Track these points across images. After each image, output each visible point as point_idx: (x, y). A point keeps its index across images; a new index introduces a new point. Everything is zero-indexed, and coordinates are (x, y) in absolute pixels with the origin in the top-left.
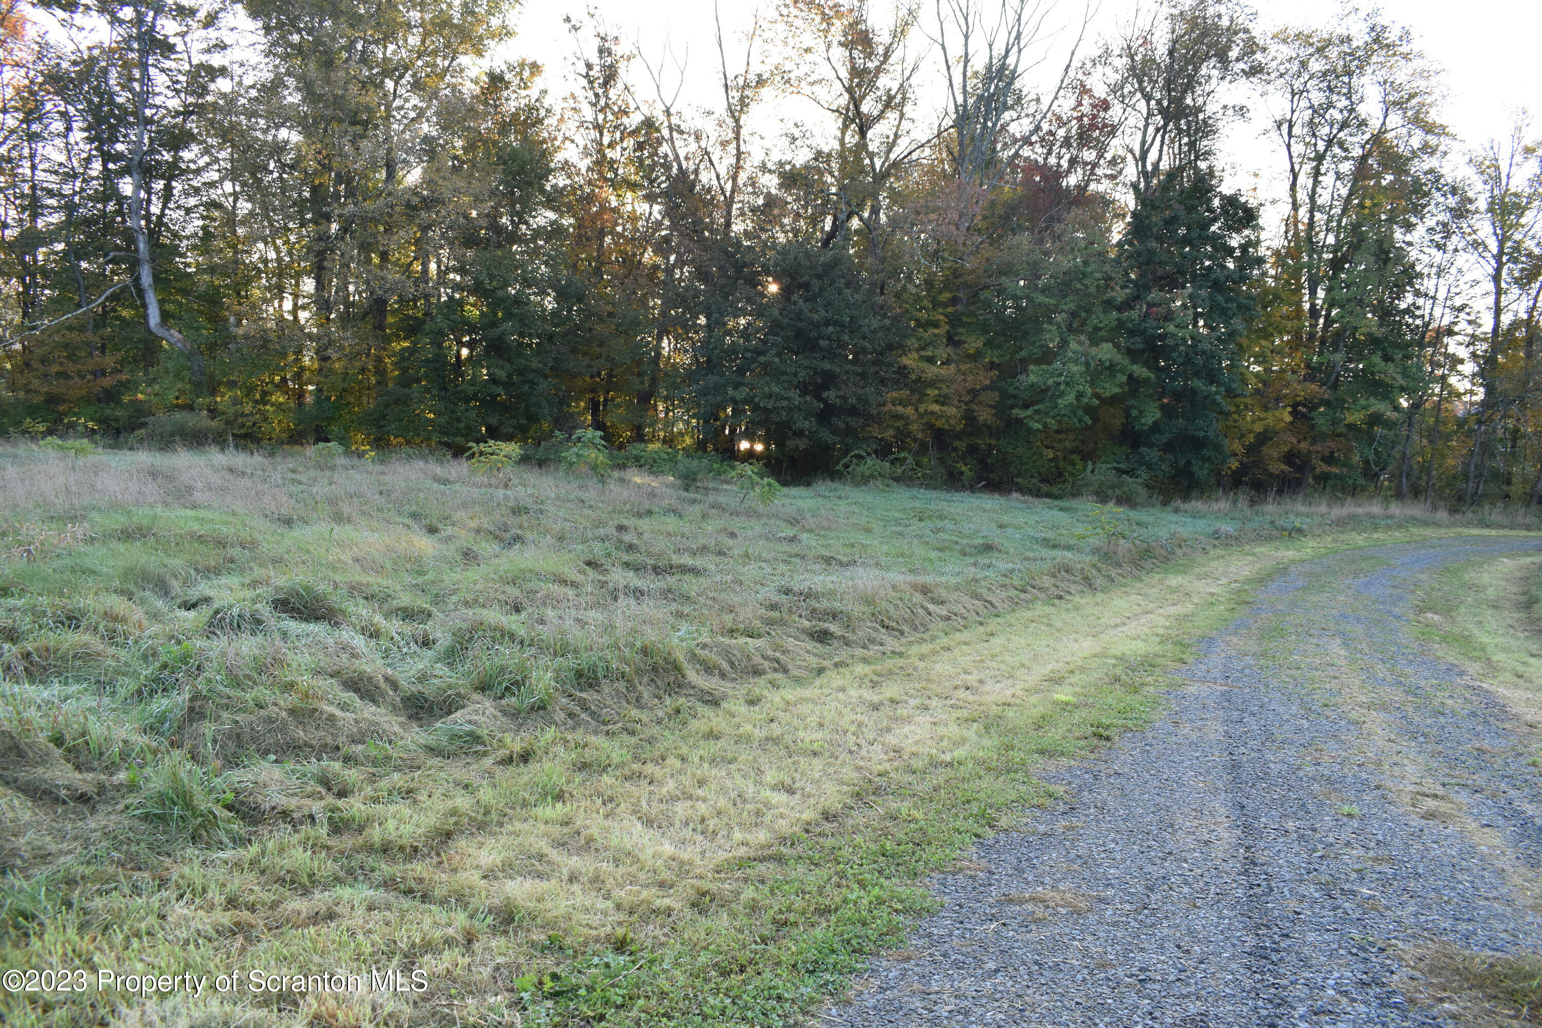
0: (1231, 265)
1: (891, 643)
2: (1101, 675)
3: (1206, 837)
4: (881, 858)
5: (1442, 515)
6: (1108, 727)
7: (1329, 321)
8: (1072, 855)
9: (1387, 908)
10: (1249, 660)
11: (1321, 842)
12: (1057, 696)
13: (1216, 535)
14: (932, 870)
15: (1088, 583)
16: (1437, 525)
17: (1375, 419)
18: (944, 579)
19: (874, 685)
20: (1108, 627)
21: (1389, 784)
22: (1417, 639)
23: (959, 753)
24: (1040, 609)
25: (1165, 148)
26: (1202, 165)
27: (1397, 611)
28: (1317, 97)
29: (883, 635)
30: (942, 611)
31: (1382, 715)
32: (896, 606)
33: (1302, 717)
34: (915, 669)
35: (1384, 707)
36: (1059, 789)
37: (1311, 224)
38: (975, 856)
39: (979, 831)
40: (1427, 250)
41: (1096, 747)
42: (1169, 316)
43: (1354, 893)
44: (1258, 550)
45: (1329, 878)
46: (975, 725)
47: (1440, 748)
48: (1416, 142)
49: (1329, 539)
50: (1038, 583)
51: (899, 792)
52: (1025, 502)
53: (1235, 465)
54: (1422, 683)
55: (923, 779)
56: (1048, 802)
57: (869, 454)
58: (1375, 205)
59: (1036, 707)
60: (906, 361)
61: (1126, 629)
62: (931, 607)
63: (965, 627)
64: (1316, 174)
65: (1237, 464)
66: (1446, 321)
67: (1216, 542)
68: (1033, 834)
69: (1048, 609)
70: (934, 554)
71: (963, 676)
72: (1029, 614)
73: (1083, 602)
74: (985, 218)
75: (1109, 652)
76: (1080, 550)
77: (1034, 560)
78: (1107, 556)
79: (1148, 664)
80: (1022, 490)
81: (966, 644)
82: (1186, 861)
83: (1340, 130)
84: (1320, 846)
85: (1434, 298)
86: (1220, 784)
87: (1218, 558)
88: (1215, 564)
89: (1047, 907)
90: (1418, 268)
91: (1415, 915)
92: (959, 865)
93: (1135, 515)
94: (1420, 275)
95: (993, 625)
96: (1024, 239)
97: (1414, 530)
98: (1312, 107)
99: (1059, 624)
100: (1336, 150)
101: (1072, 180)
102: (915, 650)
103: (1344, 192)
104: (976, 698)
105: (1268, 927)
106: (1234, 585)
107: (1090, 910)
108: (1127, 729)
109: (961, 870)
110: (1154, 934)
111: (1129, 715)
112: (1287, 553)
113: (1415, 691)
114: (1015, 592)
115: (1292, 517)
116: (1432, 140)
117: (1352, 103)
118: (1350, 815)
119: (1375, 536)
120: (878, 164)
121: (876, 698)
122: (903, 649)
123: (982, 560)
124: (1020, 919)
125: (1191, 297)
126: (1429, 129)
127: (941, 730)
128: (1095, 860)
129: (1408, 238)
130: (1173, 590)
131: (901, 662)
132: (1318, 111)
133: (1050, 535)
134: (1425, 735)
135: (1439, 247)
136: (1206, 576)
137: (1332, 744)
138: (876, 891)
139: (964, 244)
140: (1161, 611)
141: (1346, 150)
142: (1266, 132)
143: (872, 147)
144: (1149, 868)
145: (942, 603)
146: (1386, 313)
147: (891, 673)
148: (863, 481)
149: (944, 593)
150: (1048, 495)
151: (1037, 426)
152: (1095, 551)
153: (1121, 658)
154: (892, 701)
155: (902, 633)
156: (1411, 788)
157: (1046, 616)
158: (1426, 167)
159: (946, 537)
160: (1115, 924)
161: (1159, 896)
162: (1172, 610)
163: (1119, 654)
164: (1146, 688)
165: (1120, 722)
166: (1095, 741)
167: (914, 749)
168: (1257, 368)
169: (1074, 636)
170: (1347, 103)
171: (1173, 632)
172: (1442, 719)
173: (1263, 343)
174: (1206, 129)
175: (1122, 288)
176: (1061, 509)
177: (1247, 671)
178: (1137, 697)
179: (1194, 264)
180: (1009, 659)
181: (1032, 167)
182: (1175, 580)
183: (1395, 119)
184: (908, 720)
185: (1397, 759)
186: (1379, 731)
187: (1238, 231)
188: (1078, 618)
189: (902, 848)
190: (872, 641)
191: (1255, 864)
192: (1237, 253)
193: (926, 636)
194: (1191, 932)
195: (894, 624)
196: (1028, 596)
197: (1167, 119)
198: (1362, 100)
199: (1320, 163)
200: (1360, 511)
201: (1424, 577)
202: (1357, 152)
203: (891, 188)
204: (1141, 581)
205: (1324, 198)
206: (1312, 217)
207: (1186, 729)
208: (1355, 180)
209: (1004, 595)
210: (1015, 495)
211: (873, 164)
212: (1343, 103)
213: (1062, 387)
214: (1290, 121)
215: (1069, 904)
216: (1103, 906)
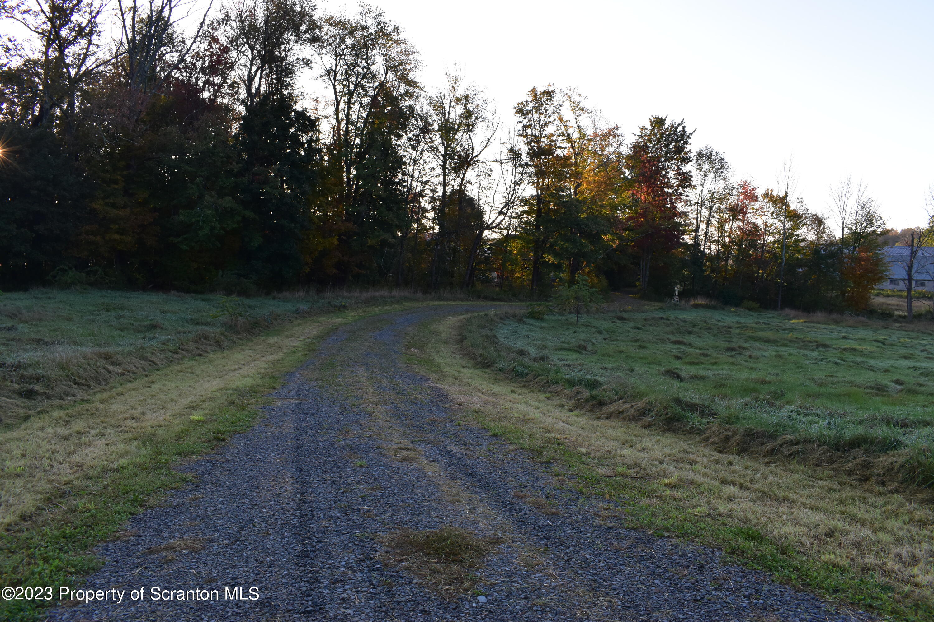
0: (303, 153)
1: (81, 394)
2: (222, 401)
3: (278, 491)
4: (62, 540)
5: (420, 295)
6: (224, 433)
7: (358, 187)
8: (194, 516)
9: (376, 515)
10: (313, 383)
11: (343, 484)
12: (192, 417)
13: (297, 312)
14: (99, 541)
15: (219, 346)
16: (417, 300)
17: (384, 243)
18: (121, 349)
19: (67, 423)
20: (230, 371)
21: (384, 445)
22: (406, 363)
23: (123, 462)
24: (187, 363)
25: (263, 80)
26: (285, 92)
27: (396, 349)
28: (349, 59)
29: (75, 389)
30: (119, 370)
31: (384, 407)
32: (85, 369)
33: (340, 414)
34: (97, 410)
35: (385, 403)
36: (190, 476)
37: (347, 132)
38: (129, 528)
39: (133, 510)
40: (408, 150)
41: (216, 446)
42: (266, 181)
43: (359, 510)
44: (322, 319)
45: (346, 504)
46: (136, 443)
47: (412, 422)
48: (402, 89)
49: (361, 311)
50: (186, 347)
51: (79, 493)
52: (179, 296)
53: (307, 270)
54: (406, 387)
55: (97, 482)
56: (181, 485)
57: (71, 269)
58: (380, 123)
59: (178, 426)
60: (95, 205)
61: (241, 371)
62: (111, 368)
63: (135, 379)
64: (349, 103)
65: (308, 269)
66: (418, 189)
67: (297, 316)
68: (170, 506)
69: (192, 363)
70: (116, 333)
71: (131, 411)
72: (179, 367)
73: (215, 357)
74: (148, 114)
75: (229, 387)
76: (214, 325)
77: (184, 333)
78: (231, 328)
79: (253, 391)
80: (178, 289)
81: (134, 390)
82: (265, 508)
83: (362, 79)
84: (343, 486)
85: (412, 176)
86: (289, 459)
87: (299, 325)
88: (296, 329)
89: (176, 551)
90: (404, 160)
91: (391, 517)
92: (117, 534)
93: (247, 301)
94: (404, 163)
95: (154, 376)
96: (174, 130)
97: (405, 304)
98: (347, 64)
99: (198, 372)
100: (361, 91)
101: (206, 95)
102: (99, 396)
103: (364, 115)
104: (139, 424)
105: (309, 538)
106: (307, 340)
107: (203, 548)
108: (235, 433)
109: (119, 538)
110: (242, 556)
111: (238, 424)
112: (338, 320)
113: (401, 392)
114: (170, 354)
115: (340, 300)
116: (410, 89)
117: (368, 65)
118: (361, 466)
119: (385, 308)
120: (73, 72)
121: (66, 432)
122: (89, 397)
123: (149, 335)
124: (157, 562)
125: (279, 170)
126: (409, 83)
127: (113, 448)
128: (208, 516)
129: (399, 142)
130: (271, 346)
131: (86, 406)
132: (350, 67)
133: (195, 316)
134: (405, 416)
135: (414, 148)
136: (291, 336)
137: (355, 427)
138: (56, 562)
139: (133, 131)
140: (264, 359)
141: (366, 91)
142: (321, 76)
143: (68, 61)
144: (242, 516)
145: (120, 364)
146: (389, 184)
147: (79, 414)
148: (66, 286)
149: (120, 358)
150: (196, 292)
151: (185, 248)
152: (224, 325)
153: (237, 390)
154: (78, 433)
155: (89, 387)
156: (395, 446)
157: (191, 367)
158: (407, 104)
159: (125, 321)
160: (218, 554)
161: (247, 532)
162: (270, 358)
163: (235, 387)
164: (250, 406)
165: (231, 429)
166: (215, 443)
167: (92, 463)
168: (318, 213)
169: (207, 378)
170: (365, 64)
171: (270, 371)
172: (415, 406)
173: (321, 199)
174: (288, 71)
175: (237, 163)
176: (203, 300)
177: (311, 390)
178: (245, 413)
179: (280, 150)
180: (163, 397)
181: (180, 84)
182: (272, 340)
183: (391, 76)
184: (90, 444)
185: (389, 431)
186: (381, 416)
187: (306, 132)
188: (211, 367)
189: (77, 530)
190: (67, 394)
191: (305, 503)
192: (306, 146)
193: (107, 387)
194: (265, 550)
195: (83, 381)
196: (179, 356)
197: (263, 63)
198: (373, 63)
199: (351, 97)
200: (377, 294)
201: (410, 329)
202: (372, 93)
203: (82, 90)
204: (252, 341)
205: (354, 117)
206: (347, 128)
207: (272, 428)
208: (371, 109)
209: (162, 356)
210: (173, 292)
211: (68, 72)
212: (364, 64)
213: (201, 224)
214: (335, 71)
215: (190, 547)
216: (211, 544)
